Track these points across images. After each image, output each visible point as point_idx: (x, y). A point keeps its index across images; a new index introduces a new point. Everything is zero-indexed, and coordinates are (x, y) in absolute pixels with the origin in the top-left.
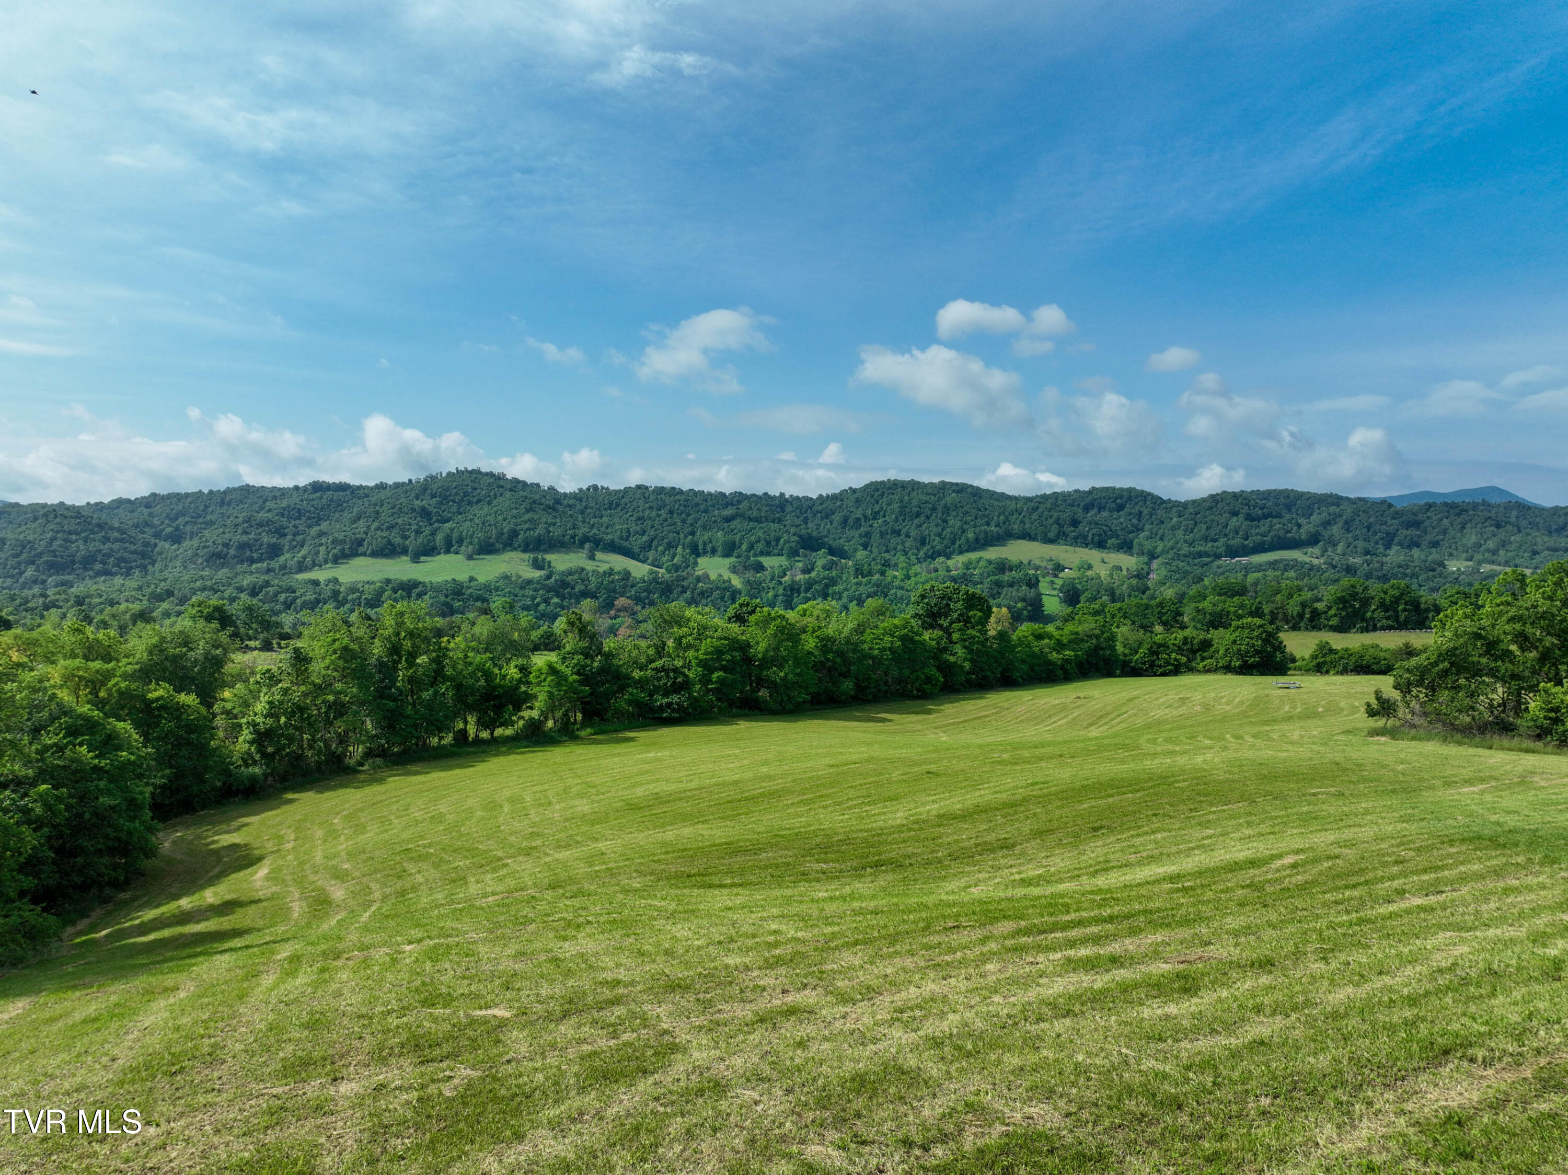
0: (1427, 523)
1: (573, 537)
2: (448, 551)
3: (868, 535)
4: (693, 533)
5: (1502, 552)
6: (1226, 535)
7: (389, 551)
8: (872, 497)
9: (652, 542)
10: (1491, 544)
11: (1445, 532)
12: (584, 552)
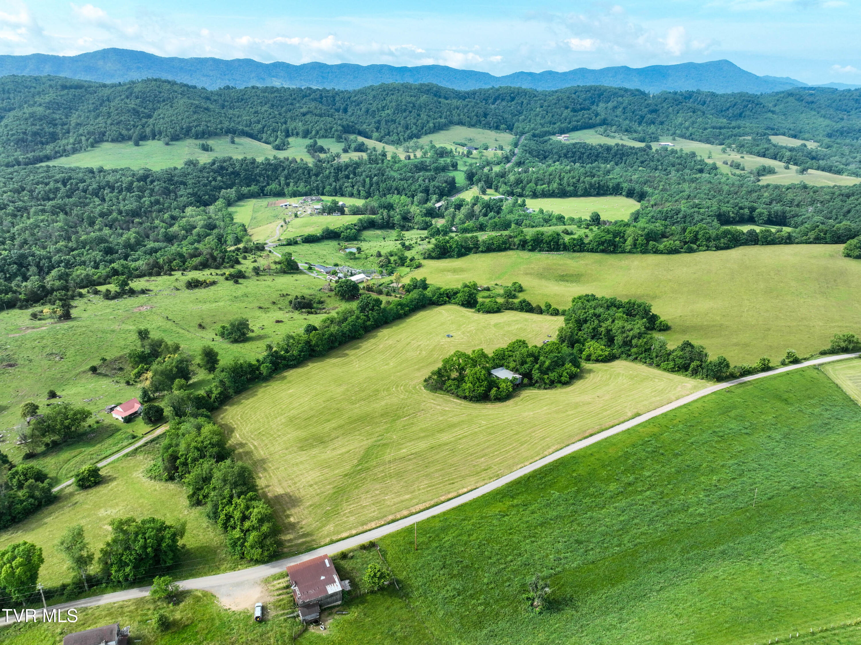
1: (221, 130)
2: (154, 139)
3: (379, 122)
4: (285, 123)
6: (560, 120)
7: (121, 139)
8: (382, 95)
9: (263, 128)
11: (667, 117)
12: (228, 138)
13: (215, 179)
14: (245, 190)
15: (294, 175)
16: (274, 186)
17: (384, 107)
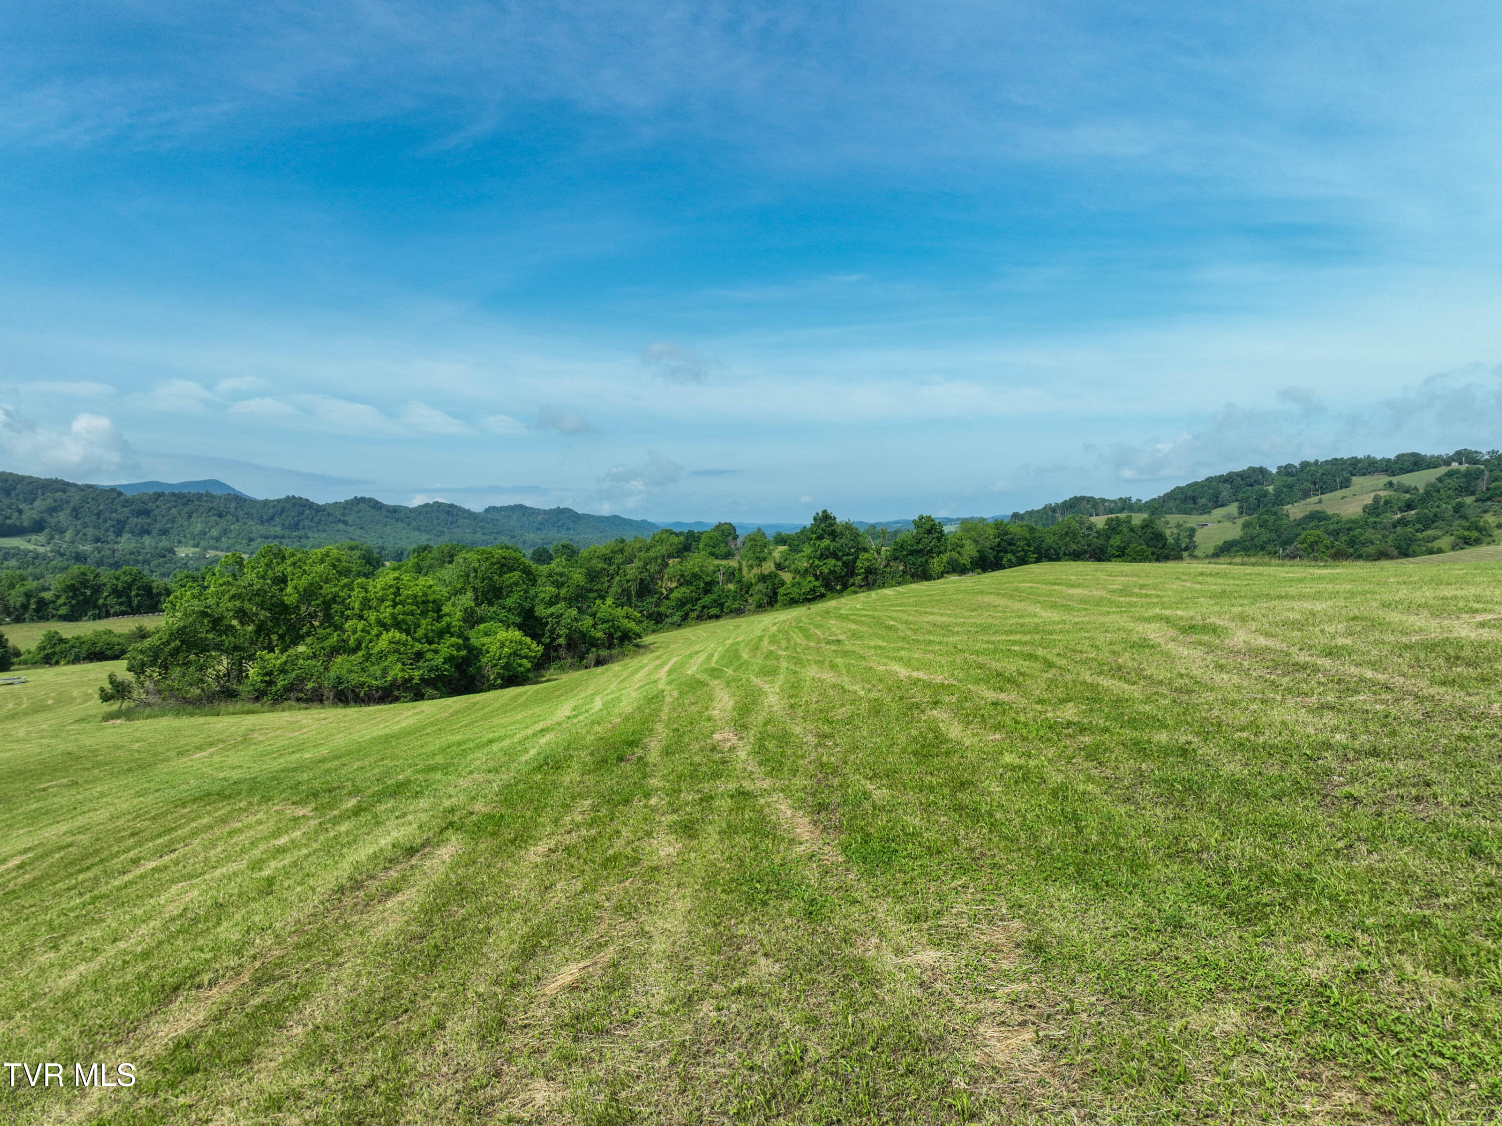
0: (156, 512)
5: (224, 539)
10: (214, 532)
11: (173, 520)
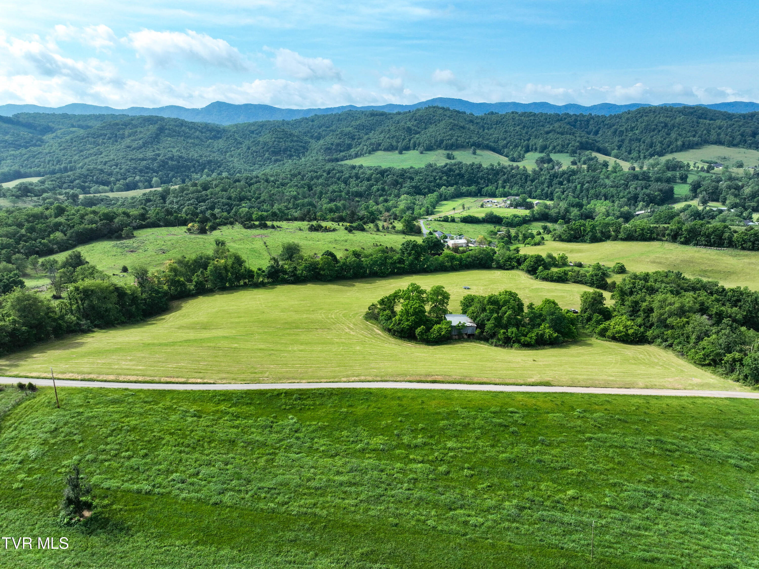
1: (468, 143)
2: (414, 149)
4: (528, 140)
7: (390, 148)
9: (508, 144)
12: (471, 151)
13: (441, 178)
14: (464, 189)
15: (512, 180)
16: (491, 188)
17: (634, 127)
